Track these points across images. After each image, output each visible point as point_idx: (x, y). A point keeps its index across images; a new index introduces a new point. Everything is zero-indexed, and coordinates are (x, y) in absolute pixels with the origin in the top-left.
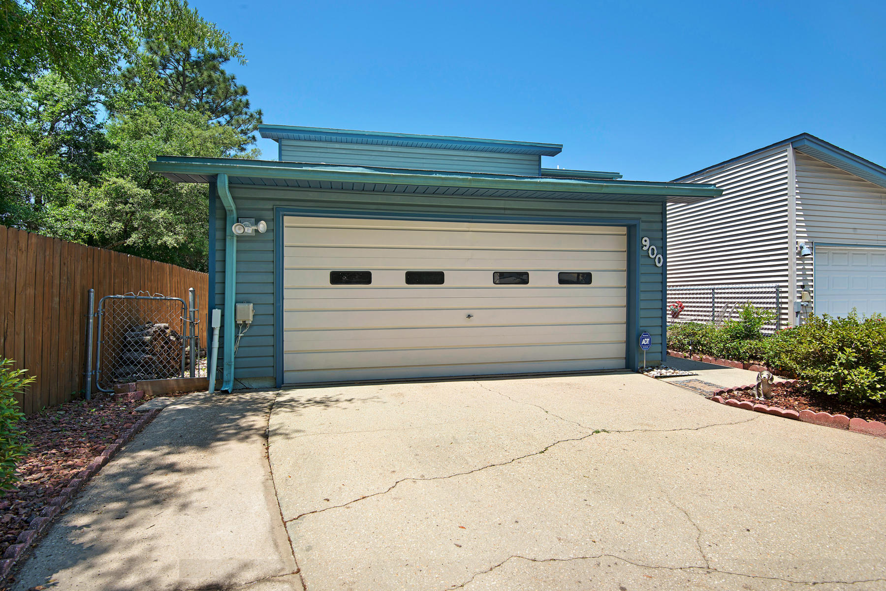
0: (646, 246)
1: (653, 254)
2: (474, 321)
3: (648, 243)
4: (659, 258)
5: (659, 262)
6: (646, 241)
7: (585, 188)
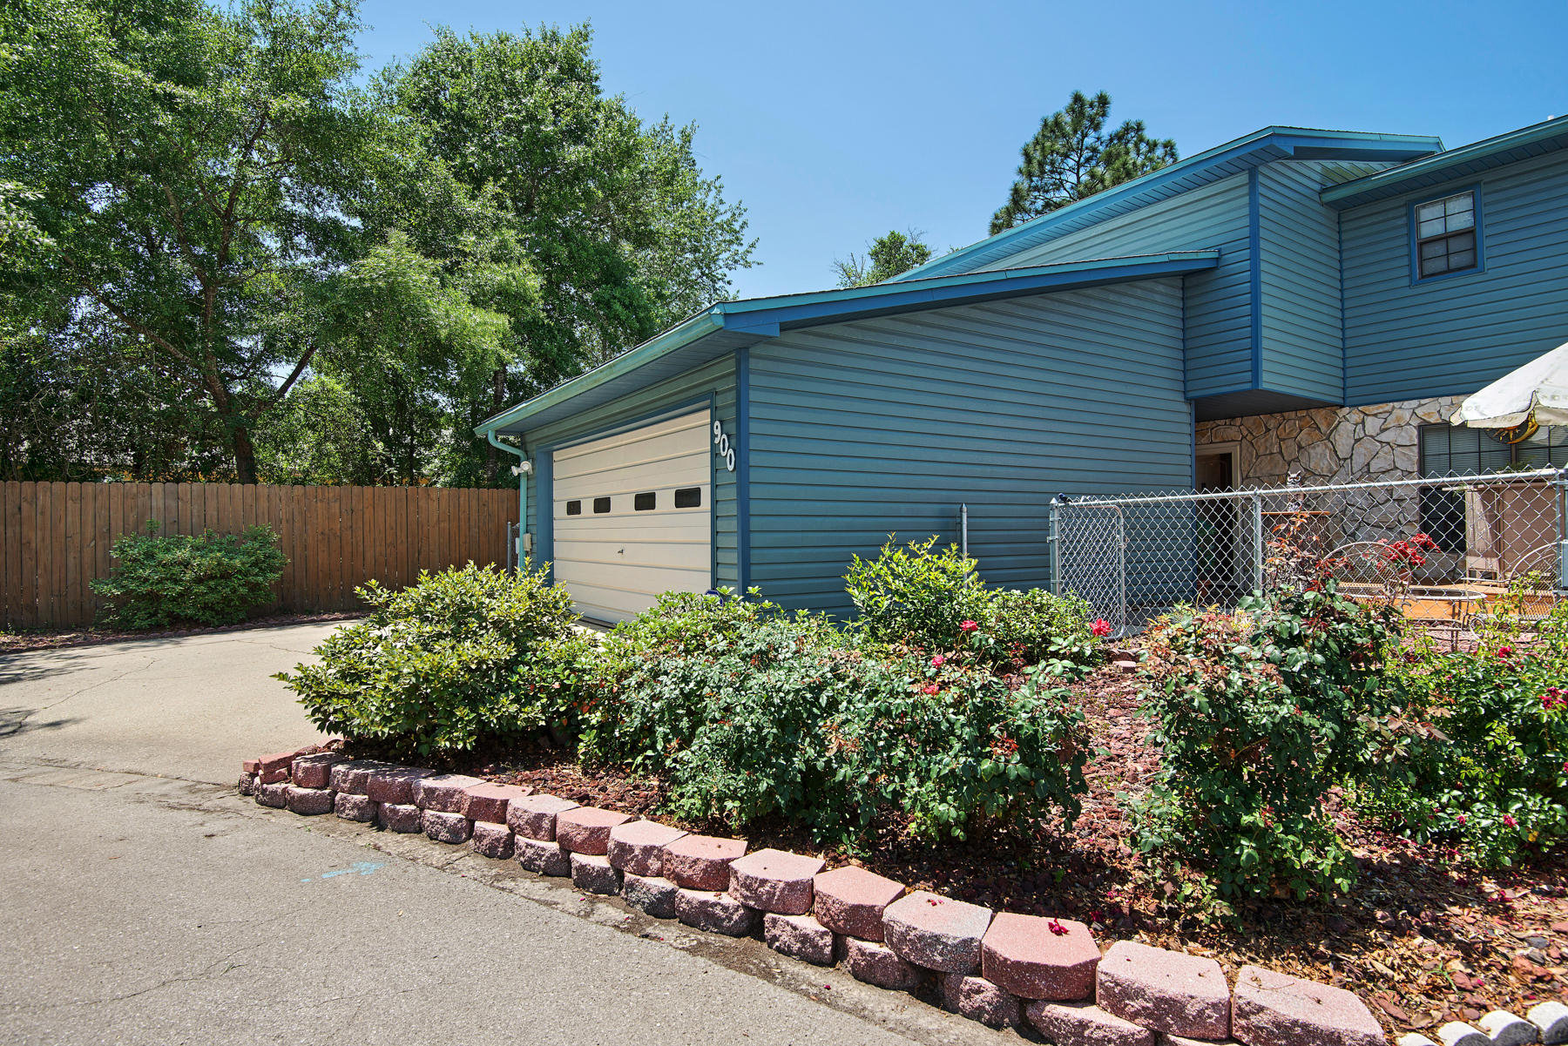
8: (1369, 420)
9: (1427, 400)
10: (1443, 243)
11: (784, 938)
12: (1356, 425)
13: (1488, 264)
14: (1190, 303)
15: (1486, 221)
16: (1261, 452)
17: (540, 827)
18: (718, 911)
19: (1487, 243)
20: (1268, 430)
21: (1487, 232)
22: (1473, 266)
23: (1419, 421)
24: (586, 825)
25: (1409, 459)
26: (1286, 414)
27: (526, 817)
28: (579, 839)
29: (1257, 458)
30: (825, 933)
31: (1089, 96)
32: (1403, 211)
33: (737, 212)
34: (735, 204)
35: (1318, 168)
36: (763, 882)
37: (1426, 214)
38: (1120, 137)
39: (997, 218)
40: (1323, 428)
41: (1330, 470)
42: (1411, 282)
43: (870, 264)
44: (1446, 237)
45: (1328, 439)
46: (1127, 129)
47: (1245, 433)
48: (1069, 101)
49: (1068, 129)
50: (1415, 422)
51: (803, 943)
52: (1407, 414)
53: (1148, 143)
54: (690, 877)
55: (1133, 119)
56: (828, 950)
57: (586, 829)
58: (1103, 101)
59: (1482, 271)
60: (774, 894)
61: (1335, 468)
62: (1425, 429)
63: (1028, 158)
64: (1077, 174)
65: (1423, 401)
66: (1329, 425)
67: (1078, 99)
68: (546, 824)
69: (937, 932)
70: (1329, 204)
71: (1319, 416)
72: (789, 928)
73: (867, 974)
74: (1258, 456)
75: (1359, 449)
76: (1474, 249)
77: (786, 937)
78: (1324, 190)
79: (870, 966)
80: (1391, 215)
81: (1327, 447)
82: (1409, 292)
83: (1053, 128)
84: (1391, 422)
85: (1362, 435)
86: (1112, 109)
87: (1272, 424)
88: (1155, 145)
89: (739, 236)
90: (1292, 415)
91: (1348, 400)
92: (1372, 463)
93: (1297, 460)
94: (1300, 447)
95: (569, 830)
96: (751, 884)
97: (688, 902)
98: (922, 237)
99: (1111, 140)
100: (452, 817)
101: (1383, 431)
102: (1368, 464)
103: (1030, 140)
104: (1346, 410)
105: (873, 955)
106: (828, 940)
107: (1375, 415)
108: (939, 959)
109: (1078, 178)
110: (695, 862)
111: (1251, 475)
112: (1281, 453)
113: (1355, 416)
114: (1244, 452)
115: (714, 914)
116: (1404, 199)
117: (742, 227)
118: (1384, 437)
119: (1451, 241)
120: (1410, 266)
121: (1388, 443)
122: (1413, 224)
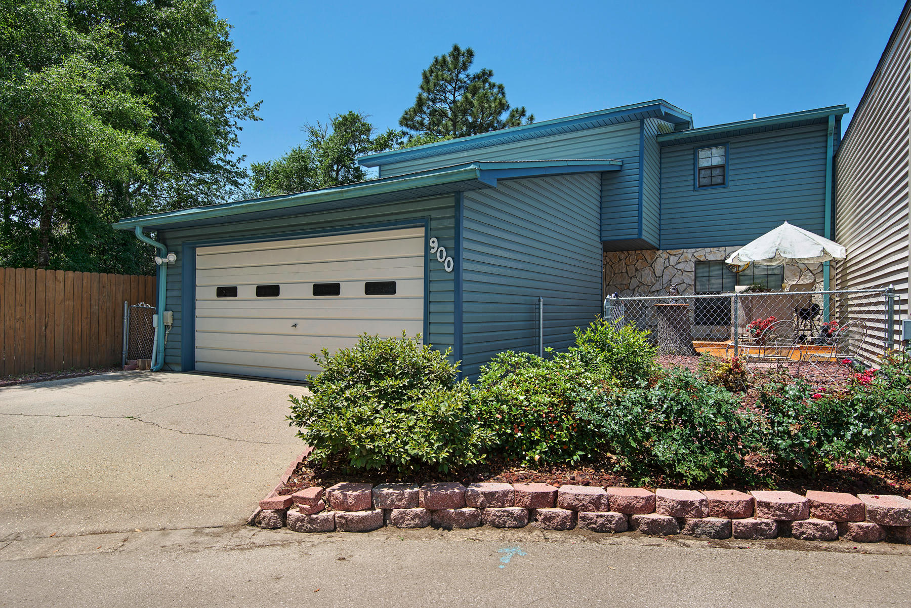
0: (433, 248)
1: (441, 257)
2: (300, 330)
3: (436, 245)
4: (449, 261)
5: (449, 267)
6: (433, 242)
7: (328, 197)
8: (672, 258)
9: (699, 249)
10: (710, 170)
11: (809, 531)
12: (665, 259)
13: (730, 184)
14: (604, 188)
15: (730, 162)
16: (616, 272)
17: (601, 504)
18: (763, 526)
19: (731, 173)
20: (620, 260)
21: (731, 167)
22: (723, 183)
23: (695, 259)
24: (642, 496)
25: (690, 278)
26: (630, 252)
27: (588, 499)
28: (638, 505)
29: (614, 275)
30: (833, 524)
31: (463, 49)
32: (692, 152)
33: (243, 79)
34: (242, 73)
35: (659, 122)
36: (791, 505)
37: (702, 154)
38: (477, 77)
39: (406, 113)
40: (649, 261)
41: (652, 283)
42: (694, 188)
43: (331, 132)
44: (711, 168)
45: (651, 266)
46: (484, 73)
47: (608, 261)
48: (451, 49)
49: (451, 66)
50: (694, 260)
51: (823, 532)
52: (690, 255)
53: (490, 84)
54: (737, 512)
55: (487, 68)
56: (836, 532)
57: (643, 498)
58: (470, 53)
59: (728, 187)
60: (798, 511)
61: (654, 282)
62: (698, 263)
63: (426, 79)
64: (454, 95)
65: (698, 250)
66: (652, 259)
67: (456, 49)
68: (604, 501)
69: (905, 508)
70: (659, 143)
71: (647, 254)
72: (811, 526)
73: (864, 537)
74: (615, 274)
75: (666, 272)
76: (724, 176)
77: (810, 531)
78: (658, 136)
79: (865, 533)
80: (686, 153)
81: (650, 270)
82: (692, 193)
83: (440, 63)
84: (682, 259)
85: (668, 265)
86: (475, 59)
87: (623, 257)
88: (494, 86)
89: (245, 96)
90: (633, 252)
91: (661, 246)
92: (673, 279)
93: (635, 276)
94: (637, 270)
95: (631, 501)
96: (783, 508)
97: (745, 526)
98: (368, 118)
99: (474, 78)
100: (516, 510)
101: (678, 263)
102: (671, 280)
103: (427, 68)
104: (661, 251)
105: (867, 527)
106: (835, 527)
107: (675, 255)
108: (907, 520)
109: (454, 98)
110: (739, 503)
111: (611, 284)
112: (627, 272)
113: (665, 255)
114: (607, 271)
115: (761, 528)
116: (693, 146)
117: (246, 90)
118: (678, 266)
119: (713, 170)
120: (694, 180)
121: (680, 270)
122: (696, 159)
